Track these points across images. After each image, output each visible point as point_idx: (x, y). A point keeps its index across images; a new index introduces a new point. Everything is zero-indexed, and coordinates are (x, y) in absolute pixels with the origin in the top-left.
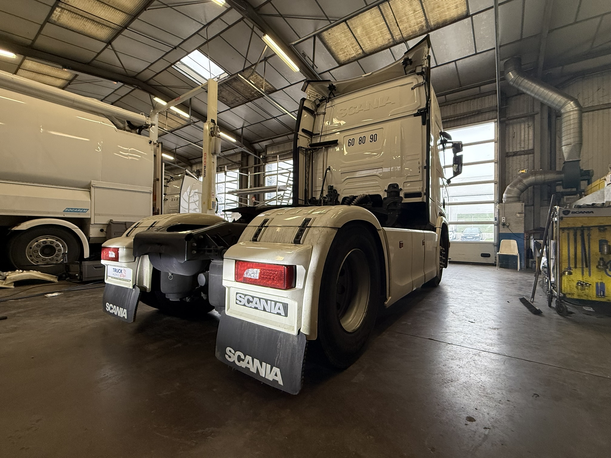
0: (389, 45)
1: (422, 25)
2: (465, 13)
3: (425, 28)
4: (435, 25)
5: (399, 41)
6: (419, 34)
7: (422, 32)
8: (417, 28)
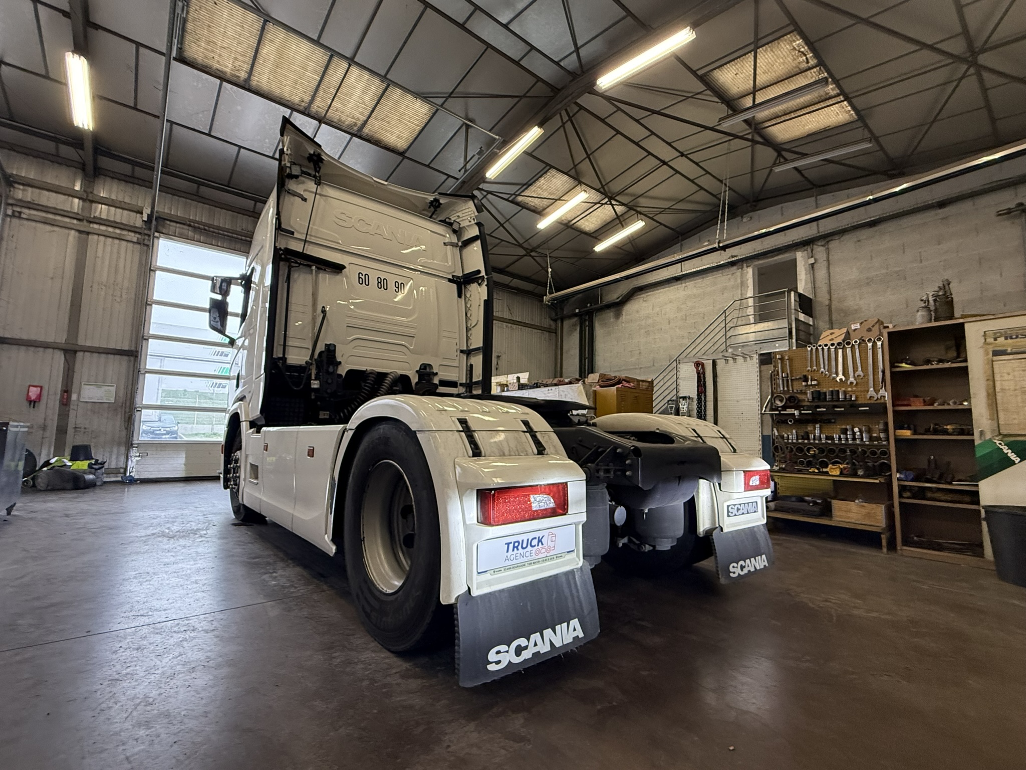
0: (296, 107)
1: (356, 123)
2: (401, 150)
3: (355, 128)
4: (367, 135)
5: (313, 114)
6: (343, 128)
7: (349, 130)
8: (349, 121)
